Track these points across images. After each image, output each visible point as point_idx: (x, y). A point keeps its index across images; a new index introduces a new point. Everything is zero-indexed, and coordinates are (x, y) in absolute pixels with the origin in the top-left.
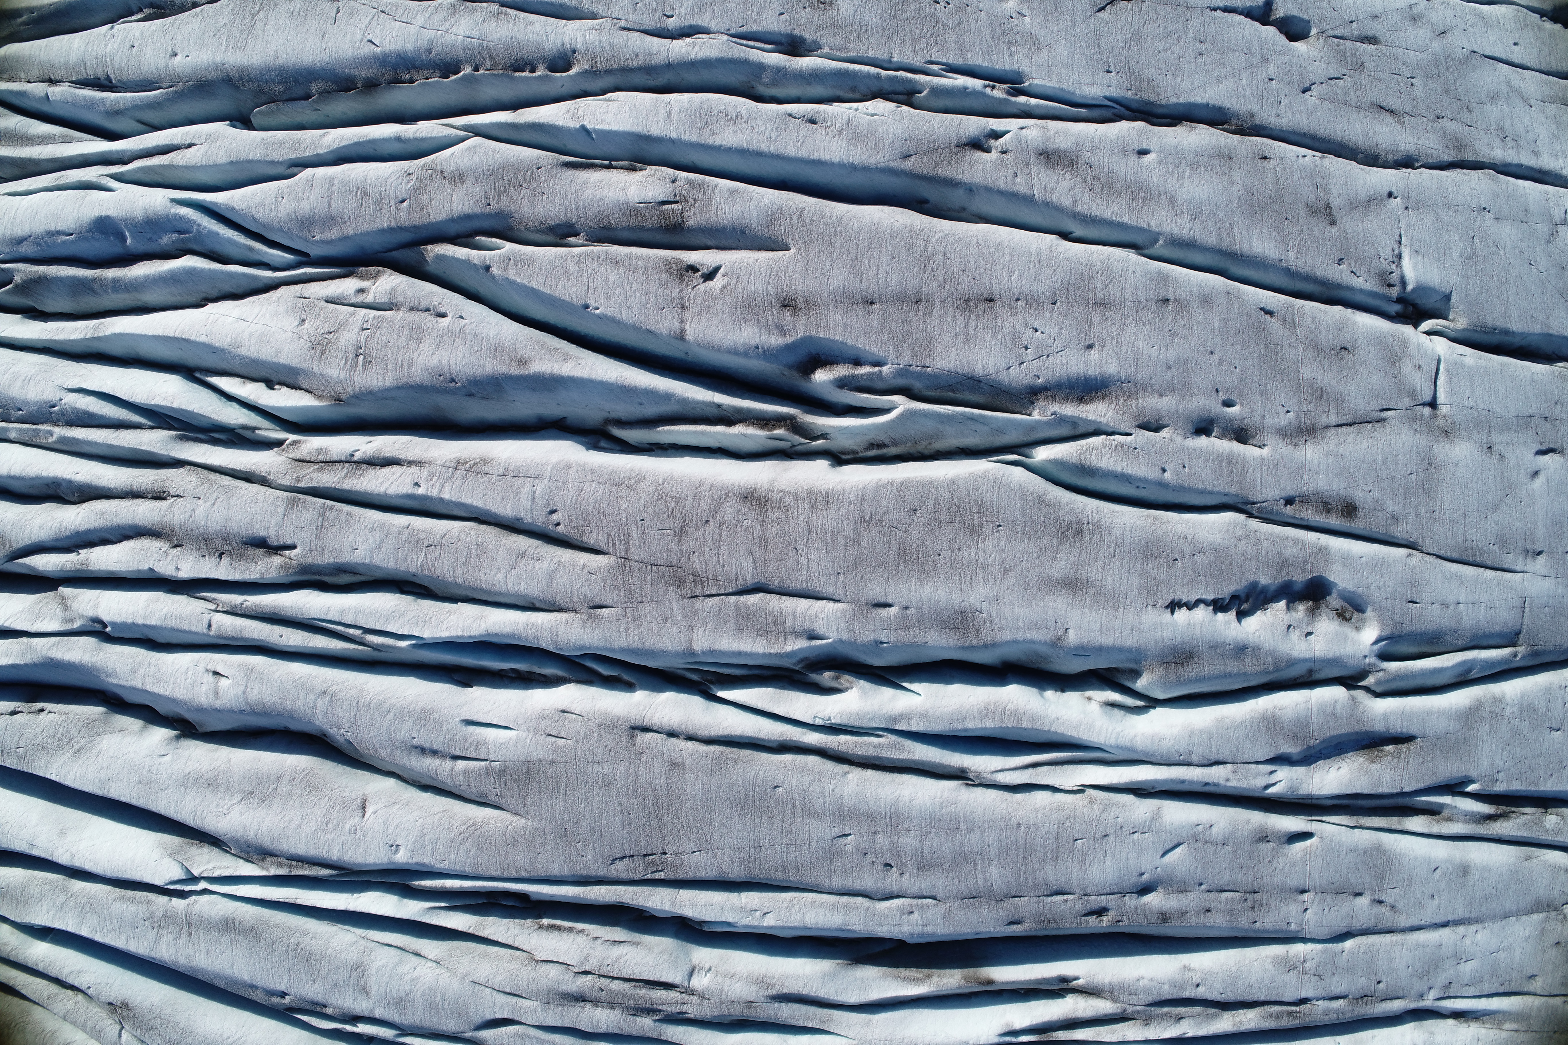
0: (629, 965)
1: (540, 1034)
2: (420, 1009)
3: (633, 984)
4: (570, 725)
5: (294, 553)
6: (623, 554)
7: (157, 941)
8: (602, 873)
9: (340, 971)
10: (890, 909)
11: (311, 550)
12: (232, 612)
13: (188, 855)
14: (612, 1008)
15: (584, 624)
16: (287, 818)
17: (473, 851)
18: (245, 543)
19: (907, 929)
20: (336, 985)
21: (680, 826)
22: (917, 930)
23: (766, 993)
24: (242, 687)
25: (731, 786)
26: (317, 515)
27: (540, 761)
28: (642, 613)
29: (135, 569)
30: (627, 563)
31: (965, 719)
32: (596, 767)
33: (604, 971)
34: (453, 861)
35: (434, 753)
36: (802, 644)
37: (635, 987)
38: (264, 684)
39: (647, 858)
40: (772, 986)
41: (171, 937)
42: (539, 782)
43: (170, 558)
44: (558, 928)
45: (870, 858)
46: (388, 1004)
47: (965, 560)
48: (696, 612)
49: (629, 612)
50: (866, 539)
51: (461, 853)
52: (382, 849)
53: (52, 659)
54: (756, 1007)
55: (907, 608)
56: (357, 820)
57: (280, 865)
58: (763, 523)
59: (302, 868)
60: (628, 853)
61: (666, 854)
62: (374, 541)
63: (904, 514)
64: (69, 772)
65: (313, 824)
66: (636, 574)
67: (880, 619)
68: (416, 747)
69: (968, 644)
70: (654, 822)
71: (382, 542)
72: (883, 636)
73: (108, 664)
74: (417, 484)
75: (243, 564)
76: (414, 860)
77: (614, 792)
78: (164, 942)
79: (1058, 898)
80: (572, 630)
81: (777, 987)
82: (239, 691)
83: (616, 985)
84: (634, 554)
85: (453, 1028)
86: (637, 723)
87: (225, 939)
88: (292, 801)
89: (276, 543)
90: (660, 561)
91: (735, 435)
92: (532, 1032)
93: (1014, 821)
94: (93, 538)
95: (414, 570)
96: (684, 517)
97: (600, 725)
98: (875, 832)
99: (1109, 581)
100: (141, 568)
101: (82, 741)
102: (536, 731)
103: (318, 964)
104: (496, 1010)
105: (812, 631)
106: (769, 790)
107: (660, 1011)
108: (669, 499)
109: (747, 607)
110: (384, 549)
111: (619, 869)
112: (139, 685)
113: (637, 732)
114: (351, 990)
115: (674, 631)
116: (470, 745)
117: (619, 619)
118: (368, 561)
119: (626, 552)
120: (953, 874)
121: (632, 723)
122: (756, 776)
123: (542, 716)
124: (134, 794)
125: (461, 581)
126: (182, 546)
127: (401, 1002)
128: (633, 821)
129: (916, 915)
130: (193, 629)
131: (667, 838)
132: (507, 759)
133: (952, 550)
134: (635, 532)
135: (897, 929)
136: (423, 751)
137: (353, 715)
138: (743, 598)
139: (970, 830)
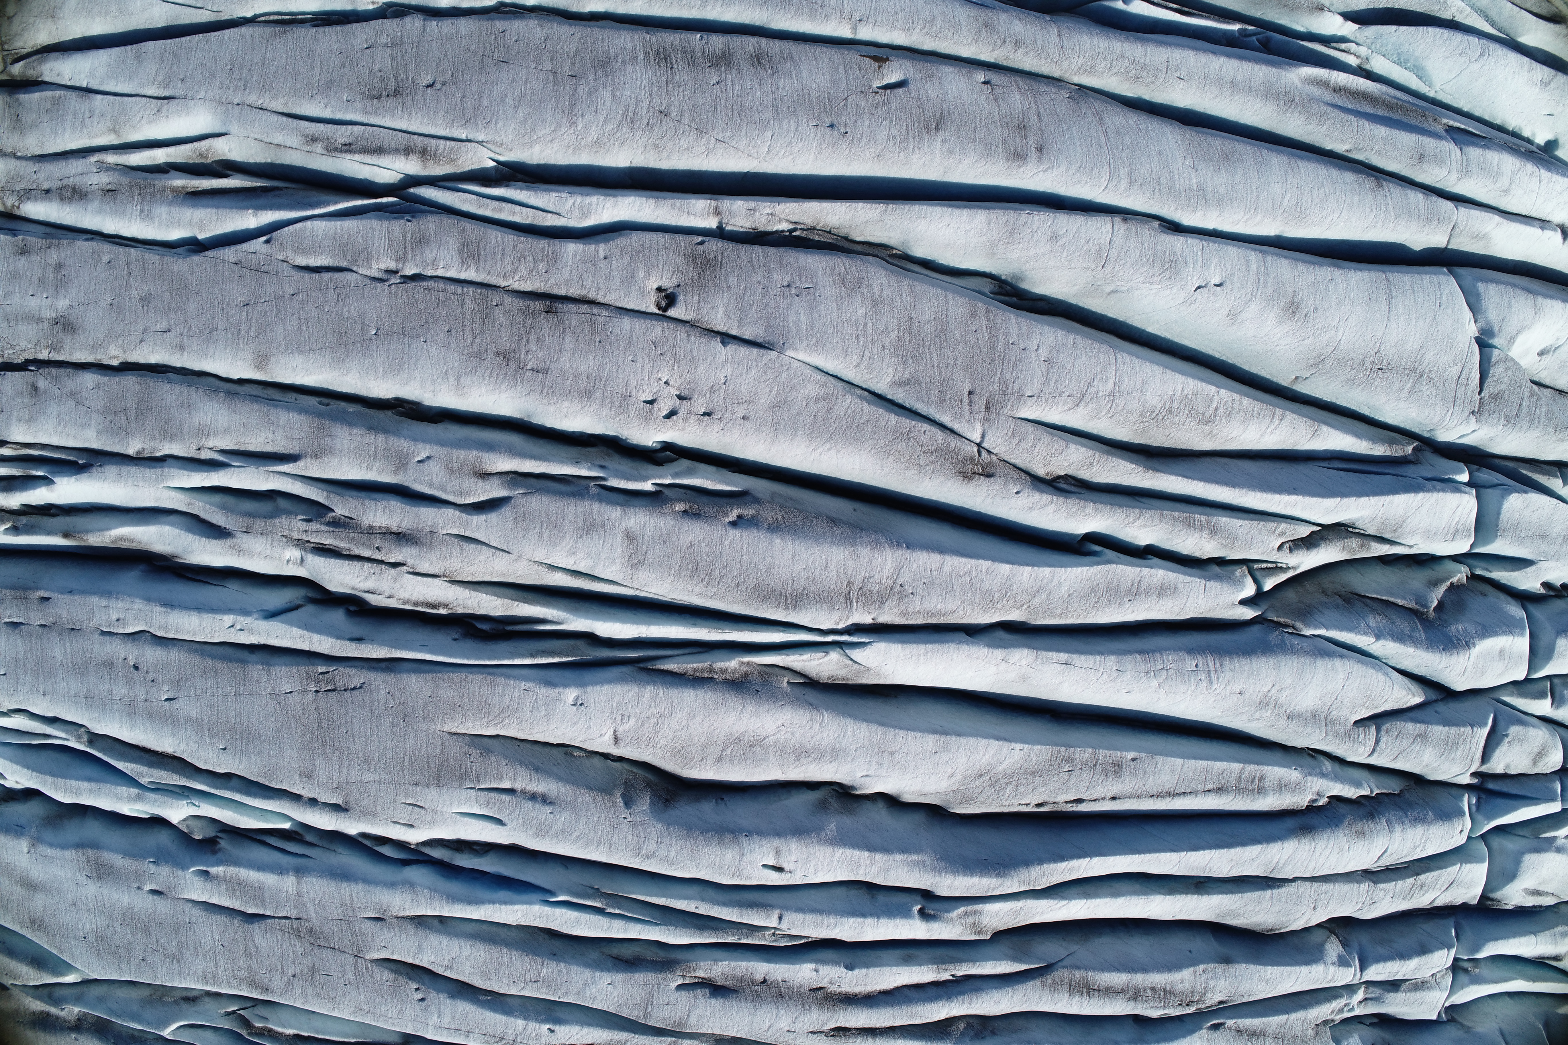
0: (354, 573)
1: (444, 496)
2: (567, 522)
3: (352, 553)
4: (404, 815)
5: (680, 981)
6: (359, 960)
7: (898, 571)
8: (372, 675)
9: (657, 559)
10: (134, 625)
11: (659, 985)
12: (753, 929)
13: (847, 670)
14: (371, 527)
15: (388, 907)
16: (707, 725)
17: (495, 700)
18: (735, 991)
19: (120, 604)
20: (665, 542)
21: (303, 719)
22: (113, 603)
23: (235, 540)
24: (745, 860)
25: (260, 754)
26: (653, 1013)
27: (428, 786)
28: (340, 911)
29: (871, 970)
30: (356, 953)
31: (91, 790)
32: (377, 778)
33: (376, 568)
34: (516, 690)
35: (533, 797)
36: (213, 870)
37: (349, 550)
38: (717, 864)
39: (332, 687)
40: (230, 547)
41: (876, 578)
42: (429, 766)
43: (825, 980)
44: (429, 605)
45: (150, 677)
46: (603, 525)
47: (103, 918)
48: (295, 907)
49: (350, 913)
50: (174, 946)
51: (507, 699)
52: (592, 701)
53: (999, 875)
54: (242, 527)
55: (139, 888)
56: (621, 729)
57: (723, 671)
58: (250, 969)
59: (695, 670)
60: (348, 694)
61: (317, 691)
62: (591, 990)
63: (150, 959)
64: (995, 754)
65: (674, 722)
66: (347, 943)
67: (156, 883)
68: (550, 803)
69: (95, 851)
70: (325, 723)
71: (583, 989)
72: (153, 868)
73: (918, 876)
74: (552, 1031)
75: (738, 973)
76: (557, 690)
77: (361, 754)
78: (887, 571)
79: (15, 620)
80: (398, 903)
81: (226, 546)
82: (748, 857)
83: (366, 553)
84: (350, 960)
85: (533, 500)
86: (343, 814)
87: (800, 585)
88: (702, 740)
89: (699, 991)
90: (328, 951)
91: (291, 1027)
92: (451, 498)
93: (48, 697)
94: (932, 991)
95: (550, 962)
96: (312, 982)
97: (375, 815)
98: (146, 701)
99: (7, 883)
100: (864, 971)
101: (977, 784)
102: (435, 812)
103: (683, 565)
104: (484, 524)
105: (206, 880)
106: (229, 747)
107: (329, 524)
108: (326, 996)
109: (256, 905)
110: (581, 983)
111: (356, 677)
112: (878, 857)
113: (343, 805)
114: (646, 538)
115: (312, 893)
116: (494, 804)
117: (359, 908)
118: (597, 974)
119: (356, 961)
120: (88, 655)
121: (347, 815)
122: (241, 761)
123: (432, 823)
124: (900, 740)
125: (505, 951)
126: (811, 990)
127: (589, 527)
128: (343, 726)
129: (114, 617)
130: (800, 916)
131: (313, 707)
132: (458, 790)
133: (113, 926)
134: (351, 976)
135: (128, 606)
136: (545, 800)
137: (616, 836)
138: (261, 912)
139: (77, 695)
